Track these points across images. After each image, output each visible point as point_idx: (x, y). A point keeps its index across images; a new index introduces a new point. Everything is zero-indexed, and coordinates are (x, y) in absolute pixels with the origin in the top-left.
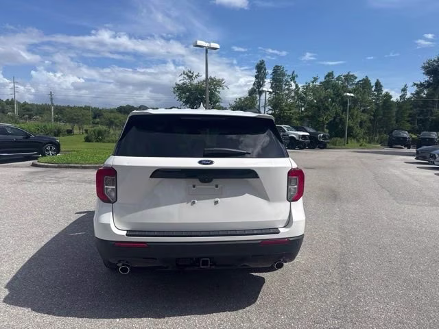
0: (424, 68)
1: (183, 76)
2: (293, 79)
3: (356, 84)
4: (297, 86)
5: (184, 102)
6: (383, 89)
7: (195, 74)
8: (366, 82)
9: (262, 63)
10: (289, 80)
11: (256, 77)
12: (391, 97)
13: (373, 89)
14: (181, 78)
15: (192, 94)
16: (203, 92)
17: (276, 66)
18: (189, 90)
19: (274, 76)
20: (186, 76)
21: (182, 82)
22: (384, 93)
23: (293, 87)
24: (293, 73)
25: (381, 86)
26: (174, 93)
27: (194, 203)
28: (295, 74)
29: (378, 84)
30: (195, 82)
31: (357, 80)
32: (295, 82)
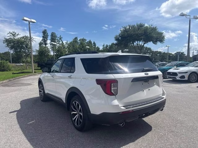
0: (115, 38)
1: (9, 34)
2: (60, 39)
3: (87, 43)
4: (62, 42)
5: (10, 48)
6: (96, 45)
7: (17, 33)
8: (90, 42)
9: (45, 30)
10: (59, 39)
11: (43, 37)
12: (99, 48)
13: (93, 45)
14: (9, 35)
15: (15, 44)
16: (22, 43)
17: (52, 33)
18: (13, 42)
19: (52, 37)
20: (11, 35)
21: (9, 37)
22: (97, 47)
23: (61, 42)
24: (60, 36)
25: (95, 44)
26: (4, 43)
27: (143, 91)
28: (61, 36)
29: (94, 43)
30: (16, 38)
31: (87, 41)
32: (62, 41)
